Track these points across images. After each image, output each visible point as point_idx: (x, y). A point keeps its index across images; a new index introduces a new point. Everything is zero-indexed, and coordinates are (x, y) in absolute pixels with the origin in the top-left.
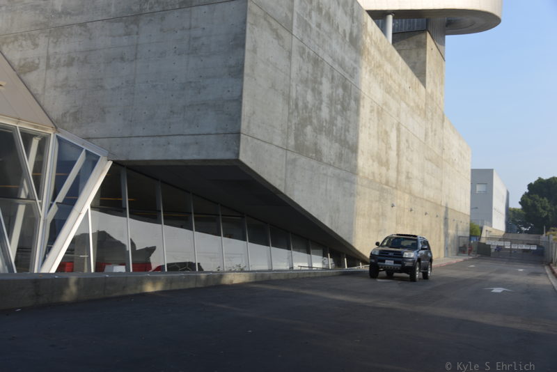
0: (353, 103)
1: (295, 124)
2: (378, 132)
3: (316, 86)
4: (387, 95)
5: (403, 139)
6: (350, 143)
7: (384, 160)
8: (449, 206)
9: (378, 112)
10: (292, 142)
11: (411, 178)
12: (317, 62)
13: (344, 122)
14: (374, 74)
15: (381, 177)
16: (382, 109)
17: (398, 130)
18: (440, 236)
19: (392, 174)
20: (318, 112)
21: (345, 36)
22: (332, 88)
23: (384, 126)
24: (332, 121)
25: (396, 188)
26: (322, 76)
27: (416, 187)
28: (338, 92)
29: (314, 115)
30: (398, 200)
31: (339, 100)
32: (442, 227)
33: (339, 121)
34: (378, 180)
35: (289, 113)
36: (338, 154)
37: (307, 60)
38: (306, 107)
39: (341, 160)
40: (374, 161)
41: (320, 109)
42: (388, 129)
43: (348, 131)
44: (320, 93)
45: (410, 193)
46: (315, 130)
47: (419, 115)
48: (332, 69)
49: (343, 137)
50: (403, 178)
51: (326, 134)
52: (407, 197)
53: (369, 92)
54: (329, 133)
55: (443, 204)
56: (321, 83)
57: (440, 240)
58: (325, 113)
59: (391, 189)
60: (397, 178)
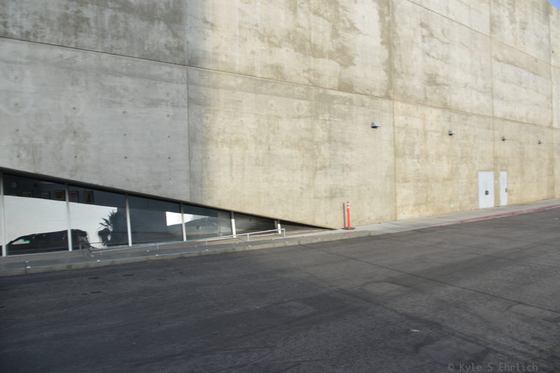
59: (367, 100)
60: (391, 82)
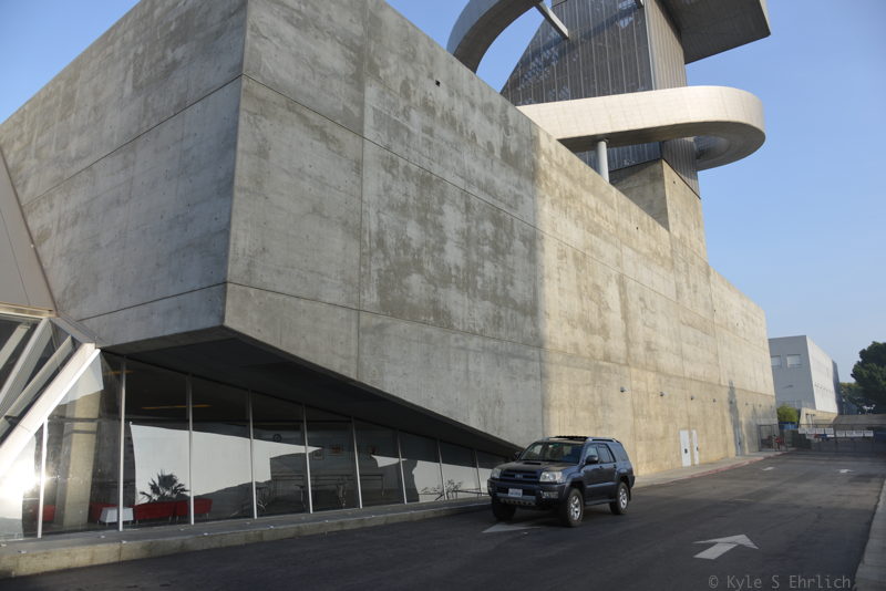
0: (518, 244)
1: (379, 270)
2: (579, 287)
3: (428, 216)
4: (593, 237)
5: (633, 296)
6: (518, 301)
7: (597, 325)
8: (735, 386)
9: (576, 259)
10: (371, 297)
11: (655, 350)
12: (426, 181)
13: (501, 270)
14: (561, 207)
15: (594, 350)
16: (584, 255)
17: (622, 283)
18: (724, 428)
19: (617, 346)
20: (436, 254)
21: (491, 150)
22: (467, 220)
23: (590, 279)
24: (472, 269)
25: (627, 365)
26: (441, 202)
27: (668, 362)
28: (481, 227)
29: (426, 258)
30: (634, 382)
31: (487, 238)
32: (727, 414)
33: (489, 268)
34: (586, 354)
35: (362, 254)
36: (490, 318)
37: (402, 176)
38: (405, 245)
39: (499, 325)
40: (574, 327)
41: (442, 250)
42: (599, 283)
43: (512, 284)
44: (439, 227)
45: (657, 371)
46: (431, 280)
47: (662, 266)
48: (465, 194)
49: (499, 292)
50: (640, 350)
51: (458, 287)
52: (651, 376)
53: (554, 230)
54: (467, 286)
55: (725, 382)
56: (441, 213)
58: (453, 255)
59: (617, 366)
60: (628, 350)
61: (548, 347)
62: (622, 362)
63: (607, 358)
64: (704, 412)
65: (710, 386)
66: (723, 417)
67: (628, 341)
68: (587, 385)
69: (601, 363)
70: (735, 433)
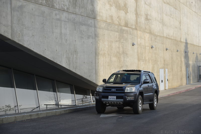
8: (188, 42)
15: (120, 20)
18: (181, 68)
19: (131, 17)
25: (136, 29)
27: (156, 27)
30: (139, 40)
32: (183, 59)
34: (116, 22)
40: (111, 6)
45: (151, 33)
50: (142, 20)
52: (147, 36)
55: (183, 40)
57: (181, 71)
60: (137, 20)
61: (98, 18)
62: (134, 27)
63: (126, 25)
64: (172, 58)
65: (176, 42)
66: (181, 61)
67: (137, 14)
68: (116, 41)
69: (124, 28)
70: (186, 71)
